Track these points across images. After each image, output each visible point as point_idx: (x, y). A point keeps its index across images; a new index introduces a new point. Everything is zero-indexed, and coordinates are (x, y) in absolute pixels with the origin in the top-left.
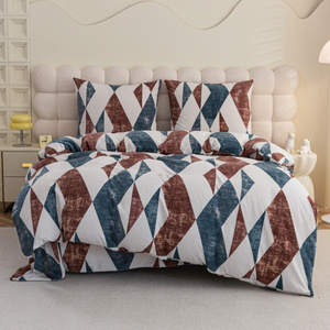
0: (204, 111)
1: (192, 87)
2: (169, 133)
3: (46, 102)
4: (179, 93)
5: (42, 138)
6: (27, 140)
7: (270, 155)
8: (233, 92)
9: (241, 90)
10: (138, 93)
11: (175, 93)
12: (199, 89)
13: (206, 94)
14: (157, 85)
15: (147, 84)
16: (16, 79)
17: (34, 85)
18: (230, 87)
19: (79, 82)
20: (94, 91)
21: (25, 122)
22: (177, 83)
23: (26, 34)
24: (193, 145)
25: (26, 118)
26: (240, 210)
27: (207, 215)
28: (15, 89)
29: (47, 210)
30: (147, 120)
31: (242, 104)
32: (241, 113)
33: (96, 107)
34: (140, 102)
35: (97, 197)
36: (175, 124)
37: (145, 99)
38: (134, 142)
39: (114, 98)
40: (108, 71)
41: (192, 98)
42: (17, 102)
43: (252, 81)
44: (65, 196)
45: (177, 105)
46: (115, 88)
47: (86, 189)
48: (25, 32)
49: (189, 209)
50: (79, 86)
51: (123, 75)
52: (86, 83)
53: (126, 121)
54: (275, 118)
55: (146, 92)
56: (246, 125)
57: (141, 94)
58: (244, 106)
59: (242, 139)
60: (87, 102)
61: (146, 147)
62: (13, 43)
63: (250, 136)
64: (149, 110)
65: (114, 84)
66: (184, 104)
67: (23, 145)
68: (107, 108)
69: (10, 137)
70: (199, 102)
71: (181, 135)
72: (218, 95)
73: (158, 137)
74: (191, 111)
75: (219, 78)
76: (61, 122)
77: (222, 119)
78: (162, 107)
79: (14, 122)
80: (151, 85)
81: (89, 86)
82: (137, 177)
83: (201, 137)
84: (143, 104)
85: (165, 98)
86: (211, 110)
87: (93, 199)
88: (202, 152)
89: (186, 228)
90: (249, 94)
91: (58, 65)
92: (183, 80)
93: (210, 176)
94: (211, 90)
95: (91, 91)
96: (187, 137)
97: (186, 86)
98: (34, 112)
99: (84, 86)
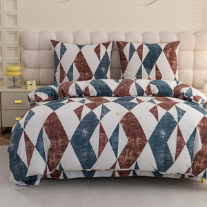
0: (144, 63)
1: (136, 46)
2: (120, 81)
3: (31, 56)
4: (126, 50)
5: (28, 82)
6: (18, 83)
7: (192, 98)
8: (165, 50)
9: (171, 49)
10: (97, 50)
11: (124, 50)
12: (141, 47)
13: (146, 51)
14: (111, 45)
15: (104, 44)
16: (9, 40)
17: (22, 44)
18: (163, 47)
19: (55, 43)
20: (65, 49)
21: (16, 71)
22: (125, 44)
23: (16, 9)
24: (138, 90)
25: (17, 68)
26: (179, 128)
27: (155, 136)
28: (9, 48)
29: (38, 149)
30: (104, 69)
31: (172, 59)
32: (171, 64)
33: (68, 61)
34: (99, 57)
35: (73, 138)
36: (123, 72)
37: (102, 55)
38: (96, 88)
39: (80, 54)
40: (76, 35)
41: (136, 54)
42: (10, 56)
43: (179, 42)
44: (50, 138)
45: (125, 59)
46: (80, 47)
47: (65, 132)
48: (16, 7)
49: (142, 134)
50: (55, 46)
51: (87, 38)
52: (60, 44)
53: (89, 70)
54: (195, 68)
55: (103, 50)
56: (175, 73)
57: (99, 51)
58: (174, 60)
59: (173, 85)
60: (61, 57)
61: (104, 92)
62: (7, 15)
63: (178, 82)
64: (105, 62)
65: (80, 44)
66: (130, 58)
67: (15, 87)
68: (75, 61)
69: (6, 81)
70: (141, 57)
71: (129, 82)
72: (154, 52)
73: (113, 85)
74: (135, 63)
75: (155, 39)
76: (42, 71)
77: (157, 69)
78: (115, 60)
79: (9, 71)
80: (106, 45)
81: (62, 45)
82: (102, 117)
83: (144, 83)
84: (101, 58)
85: (117, 54)
86: (150, 62)
87: (70, 139)
88: (145, 94)
89: (142, 147)
90: (177, 51)
91: (40, 31)
92: (129, 41)
93: (154, 111)
94: (149, 48)
95: (63, 49)
96: (134, 84)
97: (131, 45)
98: (22, 63)
99: (59, 46)
